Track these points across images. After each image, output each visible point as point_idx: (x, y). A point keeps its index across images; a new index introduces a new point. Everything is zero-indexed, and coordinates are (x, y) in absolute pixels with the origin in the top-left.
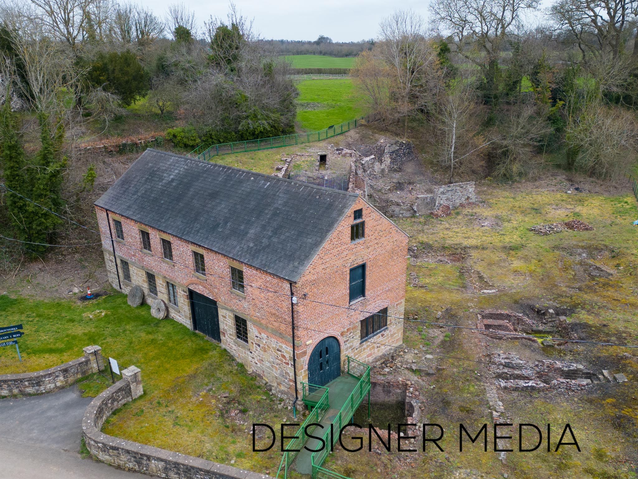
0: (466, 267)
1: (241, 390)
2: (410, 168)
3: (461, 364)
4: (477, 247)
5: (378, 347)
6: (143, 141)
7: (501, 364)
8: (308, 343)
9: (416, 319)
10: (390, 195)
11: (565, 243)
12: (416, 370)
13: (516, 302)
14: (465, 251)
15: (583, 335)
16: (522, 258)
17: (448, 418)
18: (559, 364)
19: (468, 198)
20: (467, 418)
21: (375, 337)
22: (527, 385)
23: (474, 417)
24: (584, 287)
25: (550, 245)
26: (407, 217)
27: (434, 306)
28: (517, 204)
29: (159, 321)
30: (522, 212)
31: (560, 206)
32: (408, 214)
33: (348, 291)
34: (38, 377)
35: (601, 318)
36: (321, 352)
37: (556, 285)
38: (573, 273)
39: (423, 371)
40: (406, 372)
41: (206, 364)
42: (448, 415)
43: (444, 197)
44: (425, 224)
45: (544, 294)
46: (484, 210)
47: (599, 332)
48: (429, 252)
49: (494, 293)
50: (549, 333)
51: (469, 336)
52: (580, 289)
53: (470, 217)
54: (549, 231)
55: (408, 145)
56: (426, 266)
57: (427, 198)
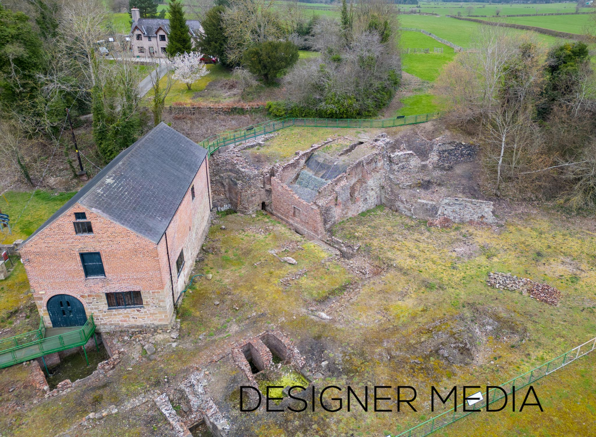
2: (461, 169)
4: (401, 270)
5: (134, 318)
8: (41, 292)
12: (145, 349)
13: (318, 338)
14: (387, 269)
16: (421, 299)
19: (483, 217)
20: (84, 405)
21: (128, 309)
23: (89, 408)
27: (261, 306)
30: (521, 252)
33: (82, 268)
36: (61, 302)
42: (83, 395)
43: (450, 208)
44: (409, 228)
46: (486, 234)
48: (364, 256)
49: (323, 319)
53: (460, 237)
55: (470, 147)
57: (427, 204)
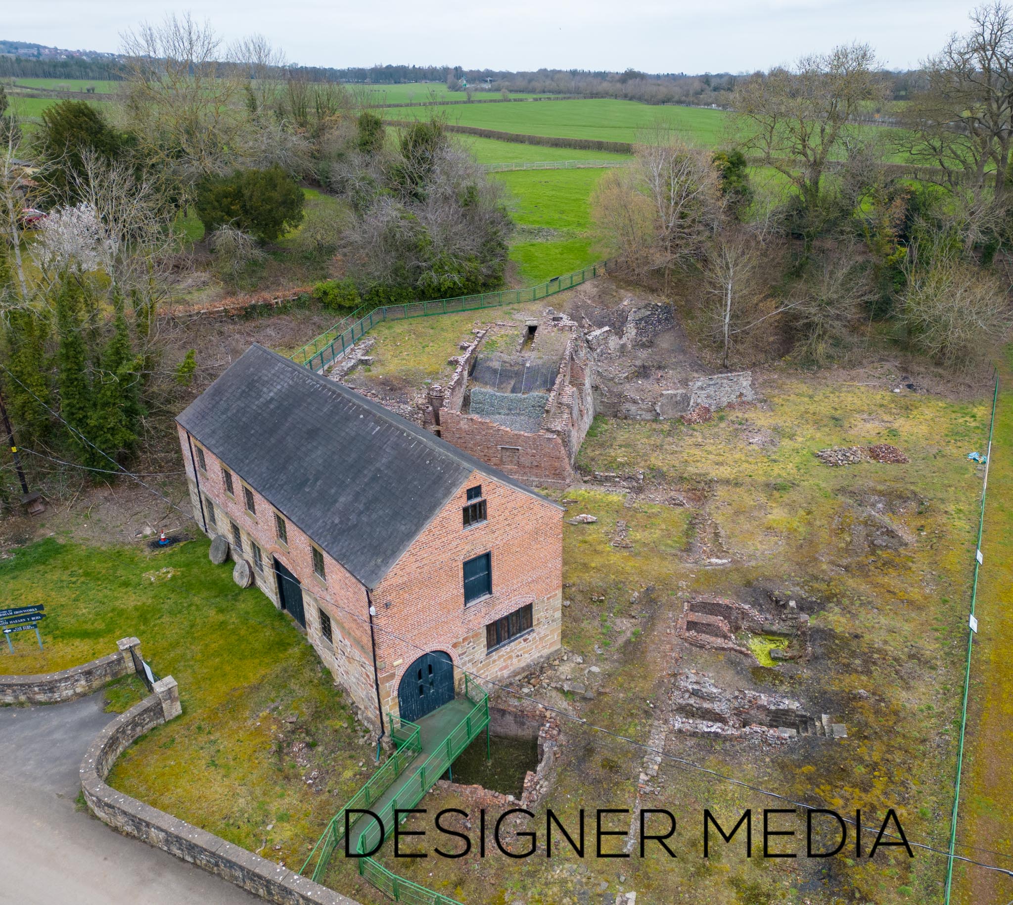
0: (702, 515)
1: (316, 712)
2: (665, 342)
3: (632, 685)
4: (727, 482)
5: (518, 656)
6: (279, 301)
7: (688, 691)
8: (395, 664)
9: (602, 601)
10: (628, 386)
11: (859, 483)
12: (568, 691)
13: (748, 584)
14: (710, 487)
15: (819, 651)
16: (787, 505)
17: (580, 776)
18: (764, 699)
19: (741, 395)
20: (605, 779)
21: (512, 644)
22: (709, 730)
23: (616, 778)
24: (853, 565)
25: (834, 485)
26: (648, 421)
27: (631, 581)
28: (812, 408)
29: (241, 590)
30: (816, 422)
31: (873, 416)
32: (649, 416)
33: (462, 591)
34: (50, 682)
35: (857, 622)
36: (420, 671)
37: (816, 559)
38: (848, 539)
39: (578, 694)
40: (554, 694)
41: (278, 668)
42: (583, 773)
43: (703, 393)
44: (669, 434)
45: (793, 574)
46: (760, 415)
47: (842, 649)
48: (659, 484)
49: (723, 564)
50: (785, 635)
51: (660, 640)
52: (847, 568)
53: (737, 426)
54: (842, 461)
55: (666, 309)
56: (646, 510)
57: (675, 395)
